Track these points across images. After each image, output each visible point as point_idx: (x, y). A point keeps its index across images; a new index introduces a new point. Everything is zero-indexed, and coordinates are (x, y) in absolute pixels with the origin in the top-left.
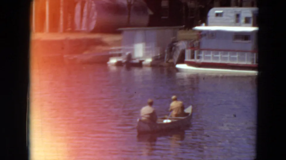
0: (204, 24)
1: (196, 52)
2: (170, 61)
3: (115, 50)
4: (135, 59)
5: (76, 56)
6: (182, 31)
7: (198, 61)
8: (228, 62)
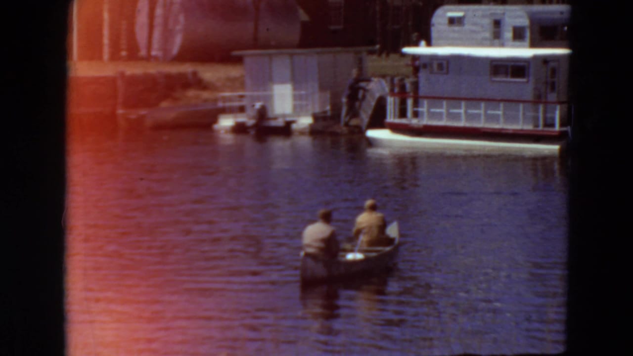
0: (423, 43)
1: (410, 102)
2: (354, 122)
3: (230, 99)
4: (275, 118)
5: (143, 112)
6: (375, 57)
7: (415, 122)
8: (481, 124)
